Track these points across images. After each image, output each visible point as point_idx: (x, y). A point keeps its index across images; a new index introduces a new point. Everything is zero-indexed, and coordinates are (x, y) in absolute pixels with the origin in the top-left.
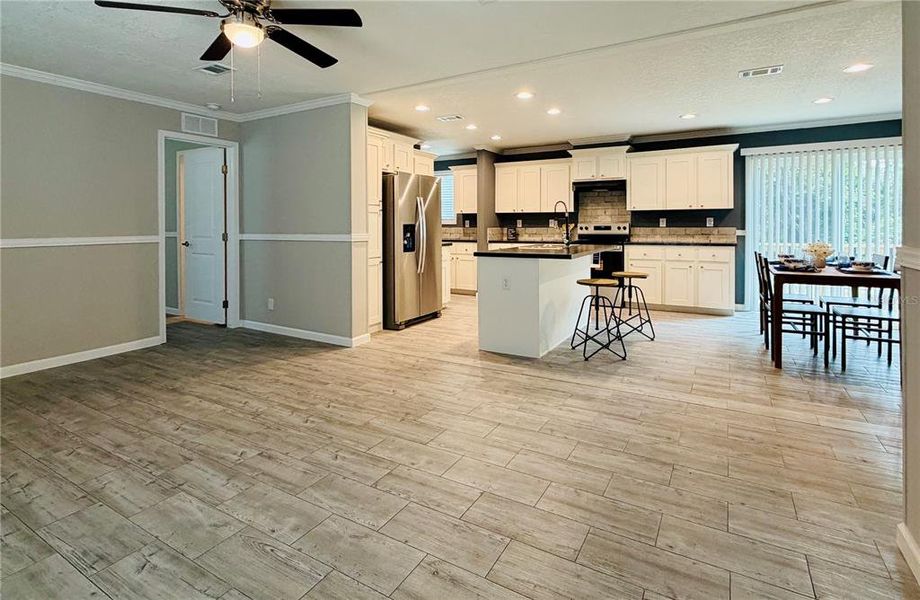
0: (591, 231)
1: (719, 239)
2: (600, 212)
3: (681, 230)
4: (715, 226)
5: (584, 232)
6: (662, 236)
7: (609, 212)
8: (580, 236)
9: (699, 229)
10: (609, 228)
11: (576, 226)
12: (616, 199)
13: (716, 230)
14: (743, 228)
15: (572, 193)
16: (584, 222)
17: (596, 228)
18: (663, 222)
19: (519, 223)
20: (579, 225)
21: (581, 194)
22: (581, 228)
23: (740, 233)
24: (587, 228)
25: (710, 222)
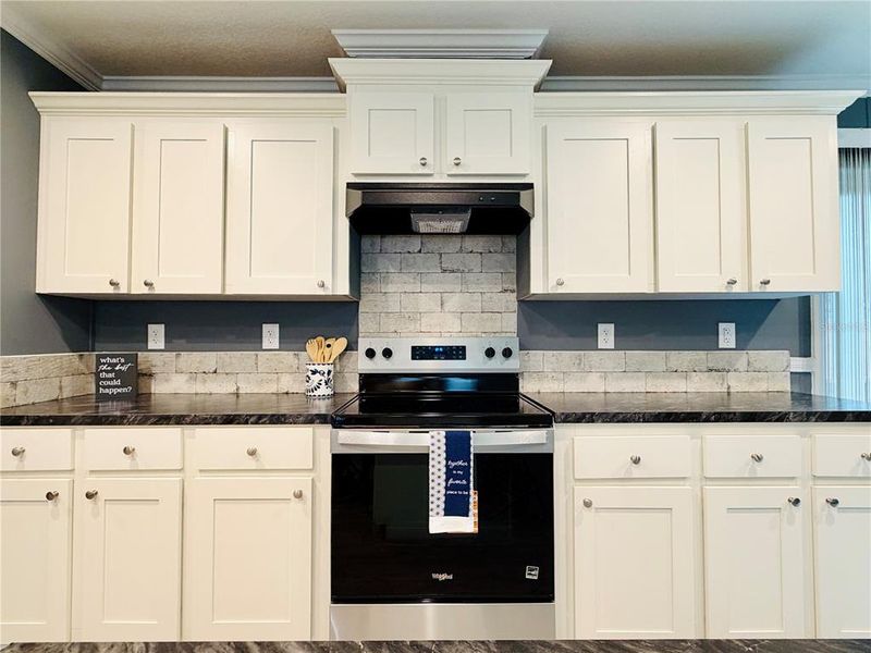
0: (402, 363)
1: (751, 382)
2: (426, 302)
3: (655, 359)
4: (741, 345)
5: (380, 366)
6: (605, 375)
7: (454, 302)
8: (367, 380)
9: (702, 354)
10: (457, 353)
11: (351, 347)
12: (474, 261)
13: (742, 358)
14: (806, 352)
15: (344, 225)
16: (379, 334)
17: (420, 353)
18: (606, 334)
19: (156, 334)
20: (363, 345)
21: (366, 242)
22: (370, 353)
23: (799, 364)
24: (387, 353)
25: (727, 334)
